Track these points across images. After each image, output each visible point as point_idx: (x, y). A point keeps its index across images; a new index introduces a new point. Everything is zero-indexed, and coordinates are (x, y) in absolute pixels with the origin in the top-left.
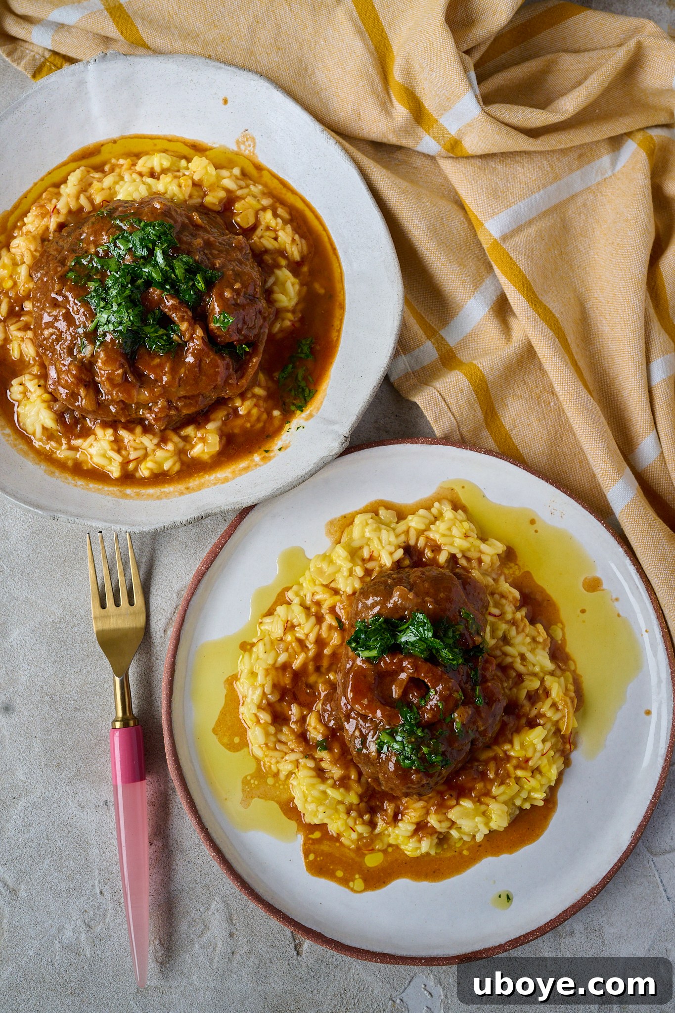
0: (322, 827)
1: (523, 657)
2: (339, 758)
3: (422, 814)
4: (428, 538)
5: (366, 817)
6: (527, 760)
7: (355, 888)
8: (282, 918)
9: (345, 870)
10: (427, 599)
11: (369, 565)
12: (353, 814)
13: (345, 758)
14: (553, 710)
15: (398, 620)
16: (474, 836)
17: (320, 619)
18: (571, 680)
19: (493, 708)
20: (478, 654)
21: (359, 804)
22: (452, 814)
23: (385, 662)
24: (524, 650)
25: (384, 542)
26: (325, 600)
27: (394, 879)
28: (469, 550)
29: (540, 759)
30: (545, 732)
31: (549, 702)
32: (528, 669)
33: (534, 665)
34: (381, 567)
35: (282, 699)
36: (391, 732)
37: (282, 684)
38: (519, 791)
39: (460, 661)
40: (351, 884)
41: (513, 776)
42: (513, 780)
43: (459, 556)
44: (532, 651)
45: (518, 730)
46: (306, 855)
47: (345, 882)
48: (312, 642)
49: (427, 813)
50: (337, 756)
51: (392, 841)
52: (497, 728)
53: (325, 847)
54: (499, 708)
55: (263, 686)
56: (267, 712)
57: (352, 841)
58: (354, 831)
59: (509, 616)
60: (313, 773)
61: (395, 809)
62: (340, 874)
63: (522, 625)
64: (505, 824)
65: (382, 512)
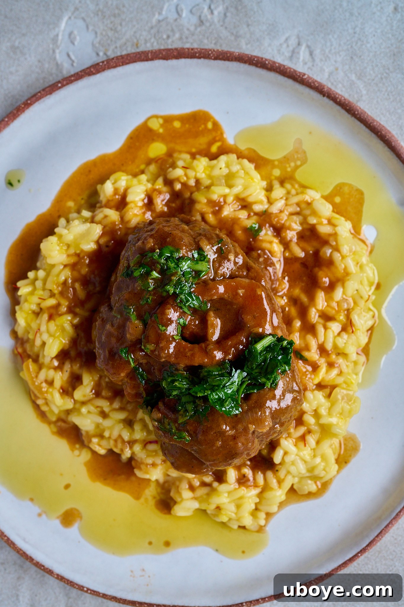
0: (214, 157)
1: (104, 415)
2: (232, 226)
3: (127, 215)
4: (256, 486)
5: (178, 187)
6: (51, 317)
7: (155, 120)
8: (210, 54)
9: (175, 130)
10: (232, 433)
11: (302, 430)
12: (192, 183)
13: (227, 230)
14: (50, 378)
15: (251, 394)
16: (68, 221)
17: (322, 350)
18: (48, 415)
19: (107, 352)
20: (148, 398)
21: (191, 194)
22: (97, 230)
23: (241, 343)
24: (107, 423)
25: (299, 461)
26: (327, 372)
27: (124, 145)
28: (208, 495)
29: (39, 325)
30: (46, 353)
31: (58, 383)
32: (93, 405)
33: (89, 412)
34: (289, 435)
35: (317, 253)
36: (200, 275)
37: (325, 269)
38: (45, 283)
39: (164, 384)
40: (161, 121)
41: (57, 296)
42: (56, 292)
43: (215, 484)
44: (98, 426)
45: (74, 342)
46: (216, 125)
47: (168, 120)
48: (318, 324)
49: (122, 218)
50: (236, 227)
51: (144, 177)
52: (95, 333)
53: (202, 141)
54: (101, 354)
55: (343, 257)
56: (325, 234)
57: (179, 159)
58: (183, 167)
59: (137, 448)
60: (250, 199)
61: (155, 208)
62: (177, 124)
63: (120, 445)
64: (42, 246)
65: (312, 487)
